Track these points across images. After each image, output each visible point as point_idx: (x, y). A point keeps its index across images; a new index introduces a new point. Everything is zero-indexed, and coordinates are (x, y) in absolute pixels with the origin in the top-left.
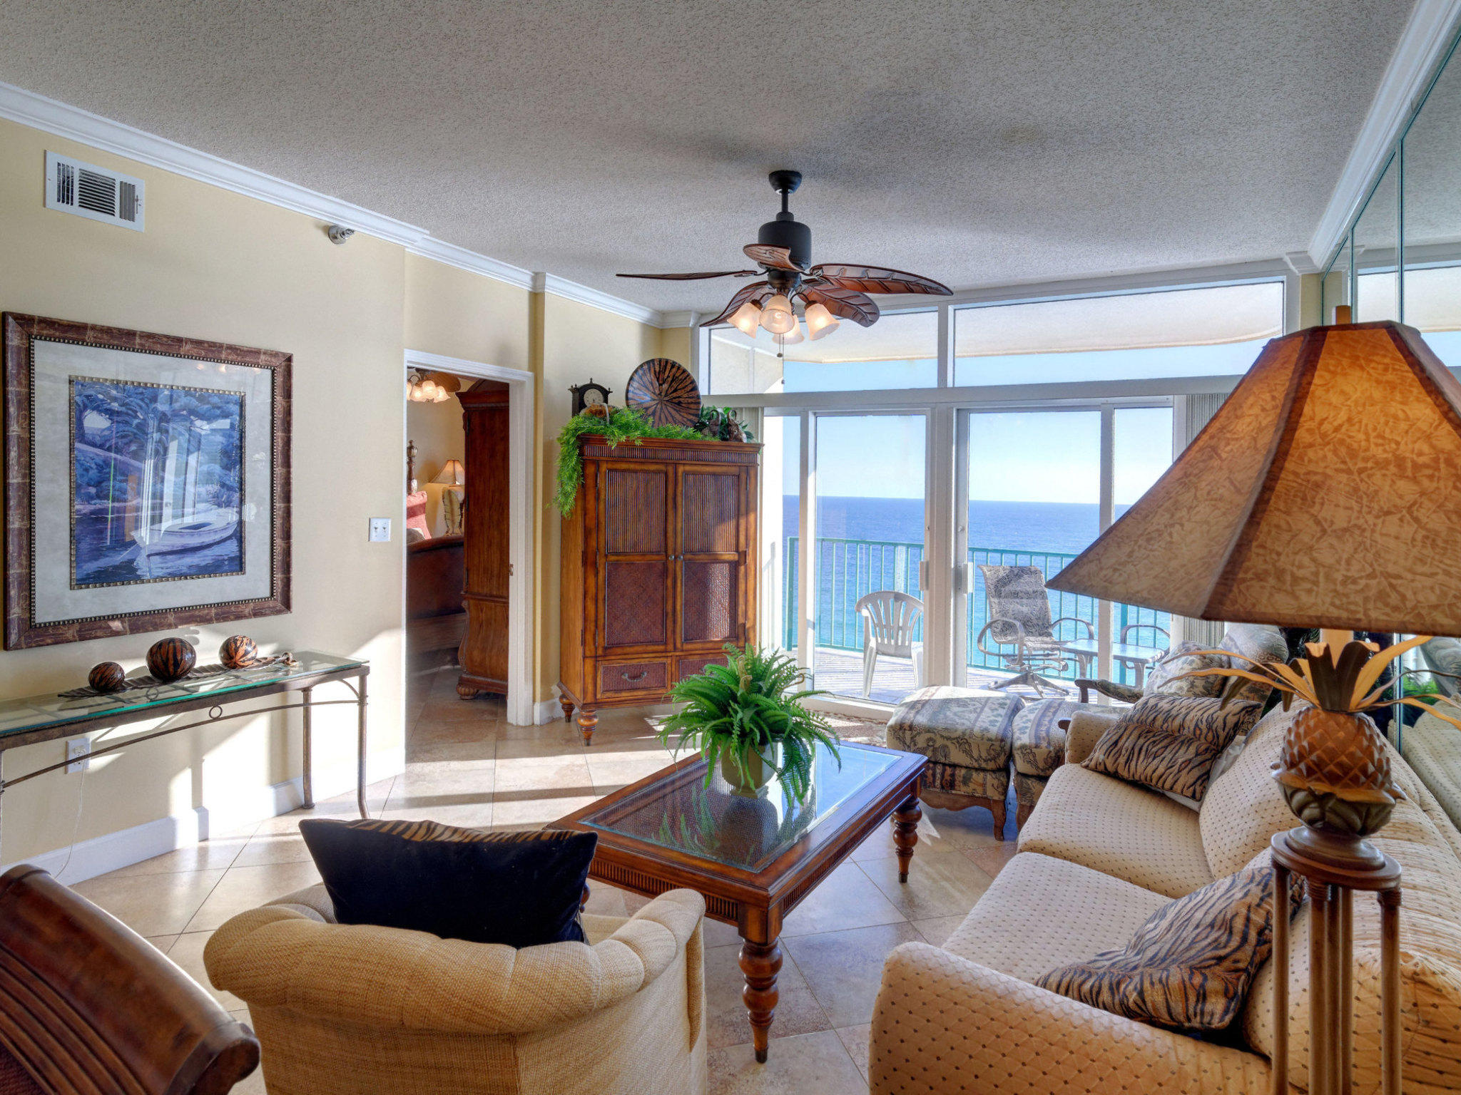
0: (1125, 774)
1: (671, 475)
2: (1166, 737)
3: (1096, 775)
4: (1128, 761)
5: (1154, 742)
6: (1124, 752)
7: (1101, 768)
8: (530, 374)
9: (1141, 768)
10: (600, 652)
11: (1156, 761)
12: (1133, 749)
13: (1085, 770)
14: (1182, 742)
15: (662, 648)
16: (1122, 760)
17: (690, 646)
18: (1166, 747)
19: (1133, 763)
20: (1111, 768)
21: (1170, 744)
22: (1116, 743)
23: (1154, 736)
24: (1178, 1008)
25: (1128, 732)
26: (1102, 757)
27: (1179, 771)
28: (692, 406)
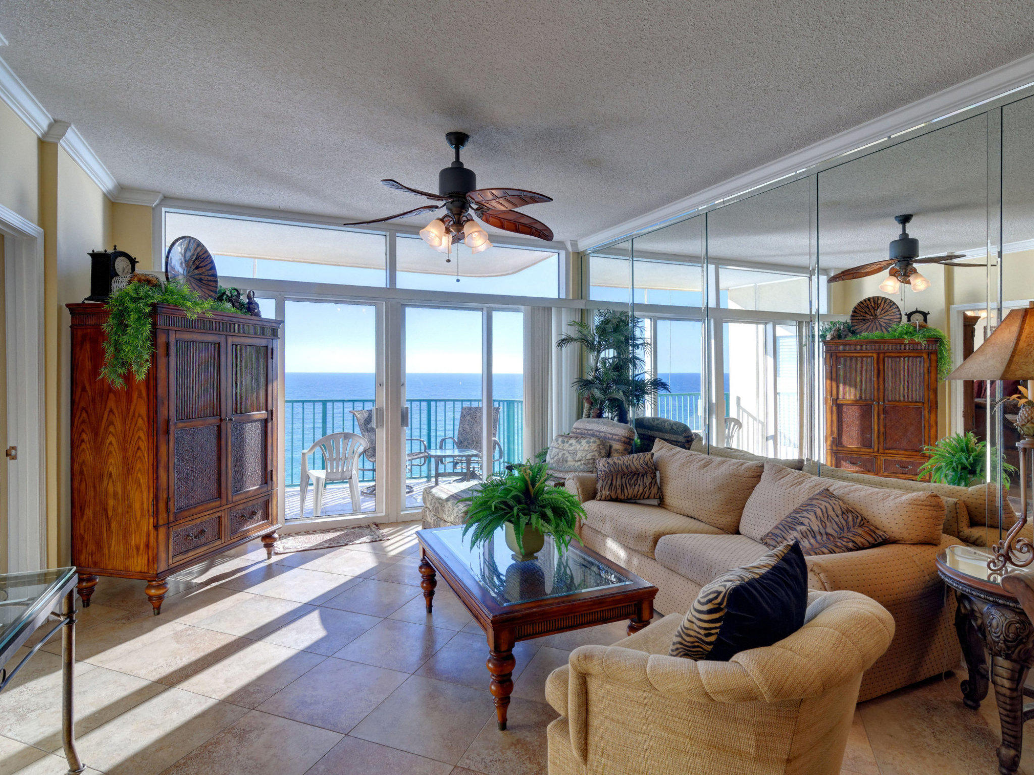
0: (622, 497)
1: (223, 345)
2: (634, 475)
3: (608, 502)
4: (622, 491)
5: (630, 479)
6: (618, 487)
7: (609, 498)
8: (41, 230)
9: (630, 492)
10: (171, 519)
11: (637, 487)
12: (622, 484)
13: (600, 502)
14: (643, 475)
15: (218, 503)
16: (619, 491)
17: (237, 498)
18: (637, 479)
19: (626, 491)
20: (614, 497)
21: (638, 477)
22: (611, 484)
23: (628, 476)
24: (871, 539)
25: (614, 478)
26: (608, 493)
27: (650, 488)
28: (211, 283)
